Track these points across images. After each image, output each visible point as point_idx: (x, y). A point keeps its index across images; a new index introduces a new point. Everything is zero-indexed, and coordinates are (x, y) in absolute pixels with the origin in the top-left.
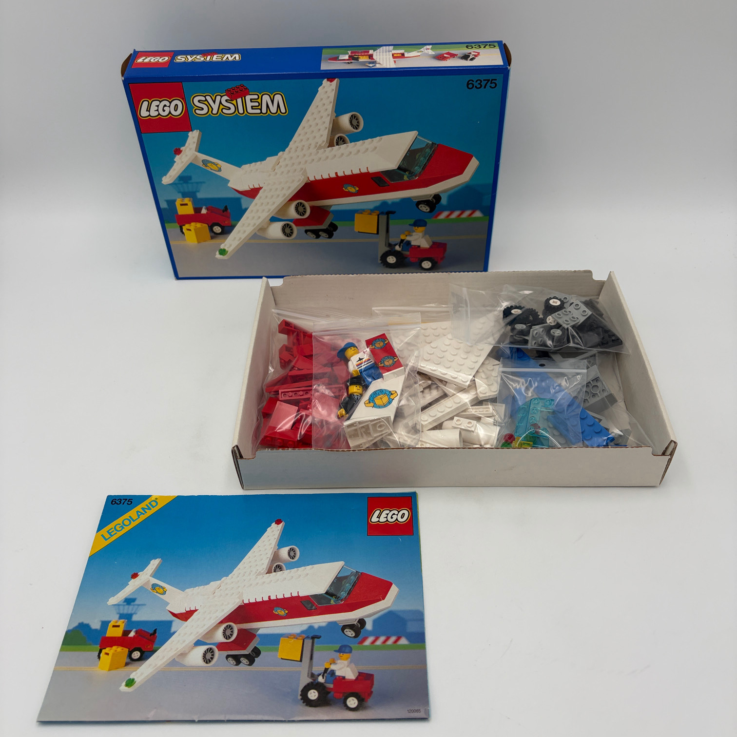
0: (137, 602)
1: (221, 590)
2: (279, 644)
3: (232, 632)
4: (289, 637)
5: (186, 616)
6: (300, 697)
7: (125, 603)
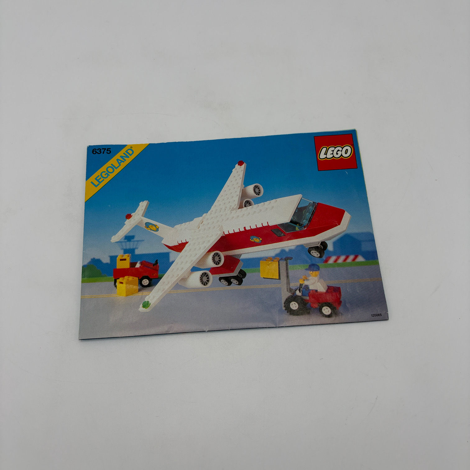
0: (135, 239)
1: (204, 225)
2: (259, 266)
3: (220, 258)
4: (267, 259)
5: (180, 247)
6: (284, 308)
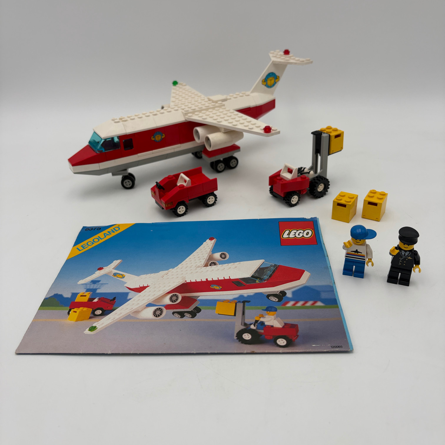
7: (92, 283)
